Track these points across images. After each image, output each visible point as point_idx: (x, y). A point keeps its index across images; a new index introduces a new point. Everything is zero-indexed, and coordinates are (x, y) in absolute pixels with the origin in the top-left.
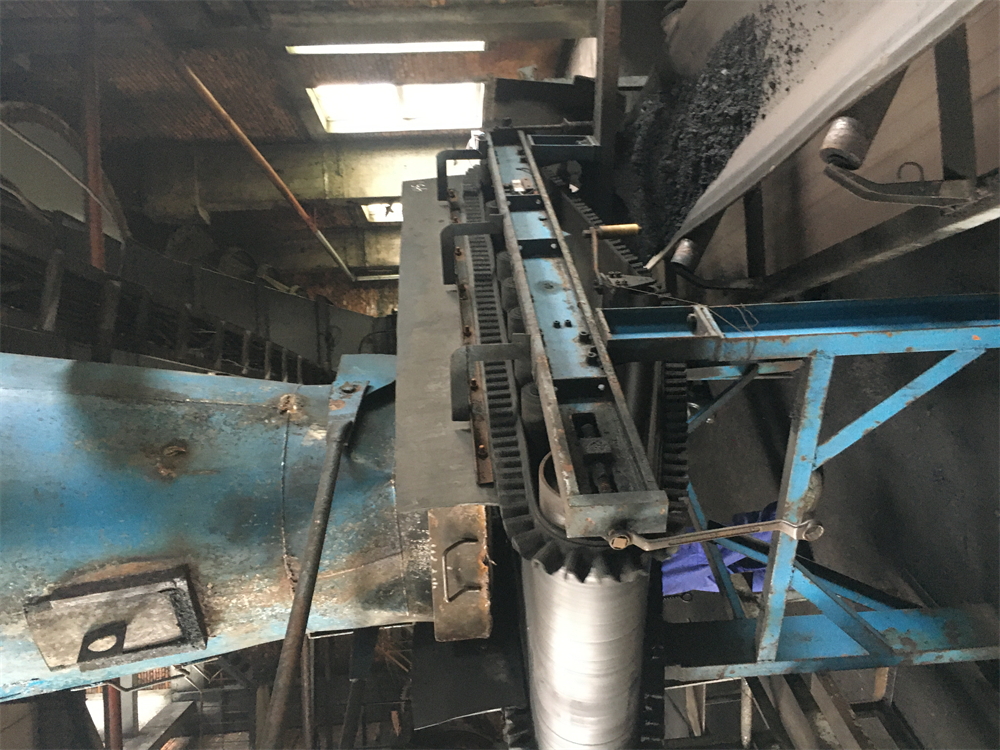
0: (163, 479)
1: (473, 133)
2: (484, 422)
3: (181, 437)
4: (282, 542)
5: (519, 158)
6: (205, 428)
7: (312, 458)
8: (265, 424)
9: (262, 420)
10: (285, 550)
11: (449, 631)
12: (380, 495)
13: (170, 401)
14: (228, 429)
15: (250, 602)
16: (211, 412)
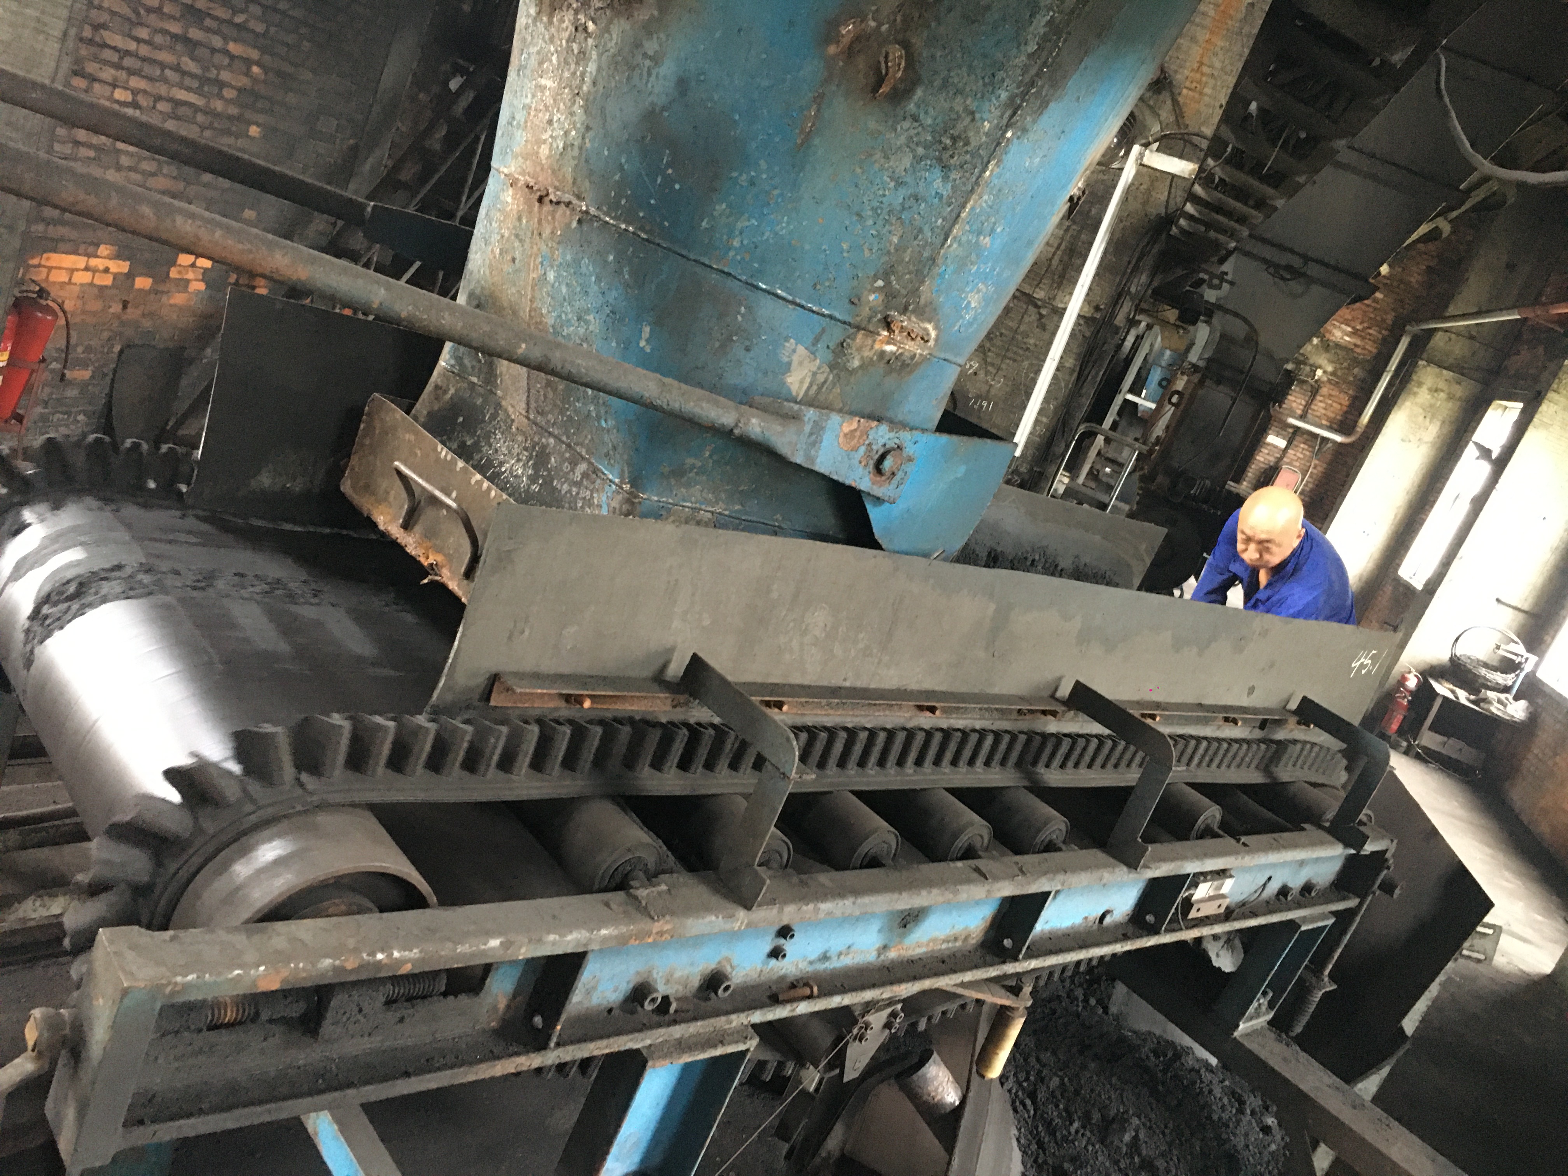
0: (834, 24)
1: (1533, 659)
2: (668, 708)
3: (919, 93)
4: (607, 214)
5: (1296, 883)
6: (920, 151)
7: (748, 349)
8: (876, 278)
9: (886, 276)
10: (593, 210)
11: (377, 424)
12: (615, 448)
13: (1024, 95)
14: (897, 198)
15: (542, 88)
16: (954, 175)
